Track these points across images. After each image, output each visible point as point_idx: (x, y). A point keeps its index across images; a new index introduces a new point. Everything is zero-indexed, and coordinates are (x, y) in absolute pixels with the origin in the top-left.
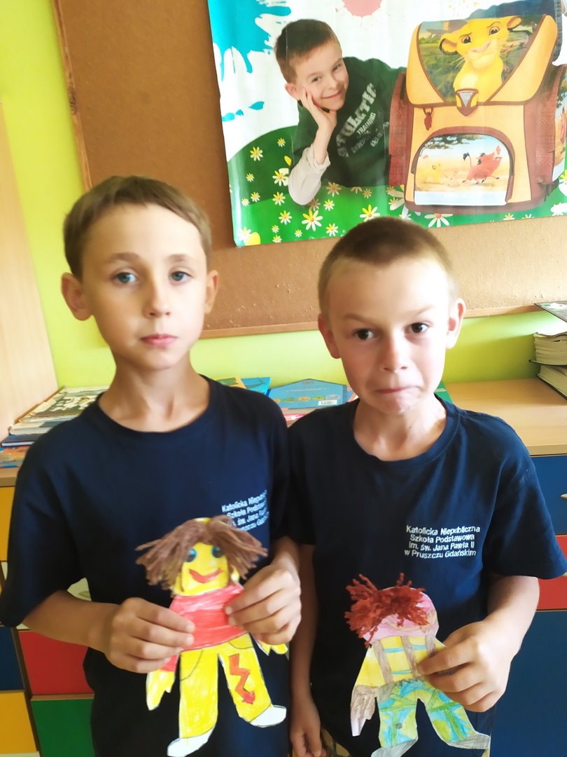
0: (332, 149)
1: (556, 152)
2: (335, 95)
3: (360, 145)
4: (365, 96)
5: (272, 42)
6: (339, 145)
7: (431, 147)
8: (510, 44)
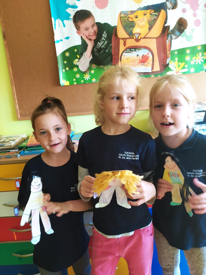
0: (93, 53)
1: (167, 54)
2: (93, 35)
3: (102, 51)
4: (103, 35)
5: (72, 17)
6: (95, 51)
7: (126, 52)
8: (151, 19)
